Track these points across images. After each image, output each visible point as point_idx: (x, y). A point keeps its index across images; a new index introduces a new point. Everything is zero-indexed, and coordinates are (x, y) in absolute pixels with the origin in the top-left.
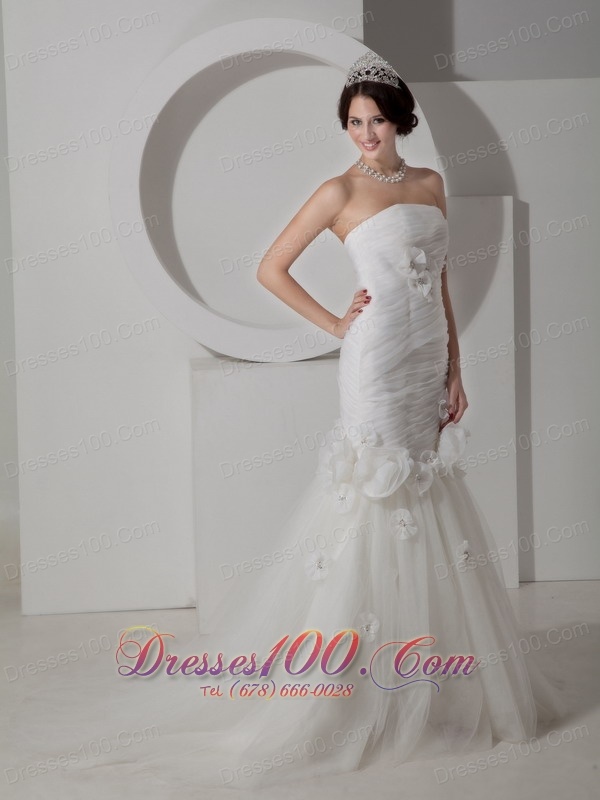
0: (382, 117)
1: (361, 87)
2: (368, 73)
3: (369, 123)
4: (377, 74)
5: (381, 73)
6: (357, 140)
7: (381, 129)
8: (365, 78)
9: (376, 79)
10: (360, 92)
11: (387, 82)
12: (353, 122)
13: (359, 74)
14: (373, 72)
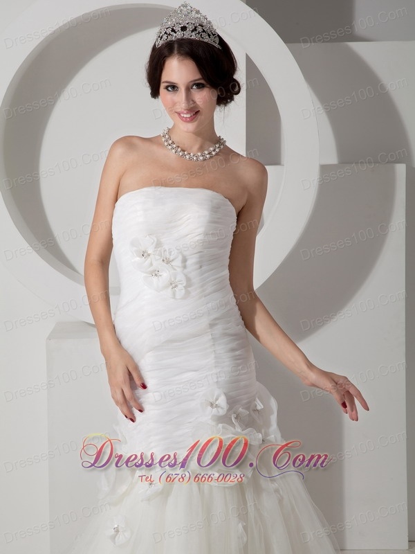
0: (202, 81)
1: (176, 46)
2: (184, 29)
3: (188, 89)
4: (195, 29)
5: (200, 29)
7: (203, 97)
8: (179, 35)
9: (194, 36)
10: (176, 52)
11: (206, 39)
12: (167, 88)
13: (173, 30)
14: (190, 27)
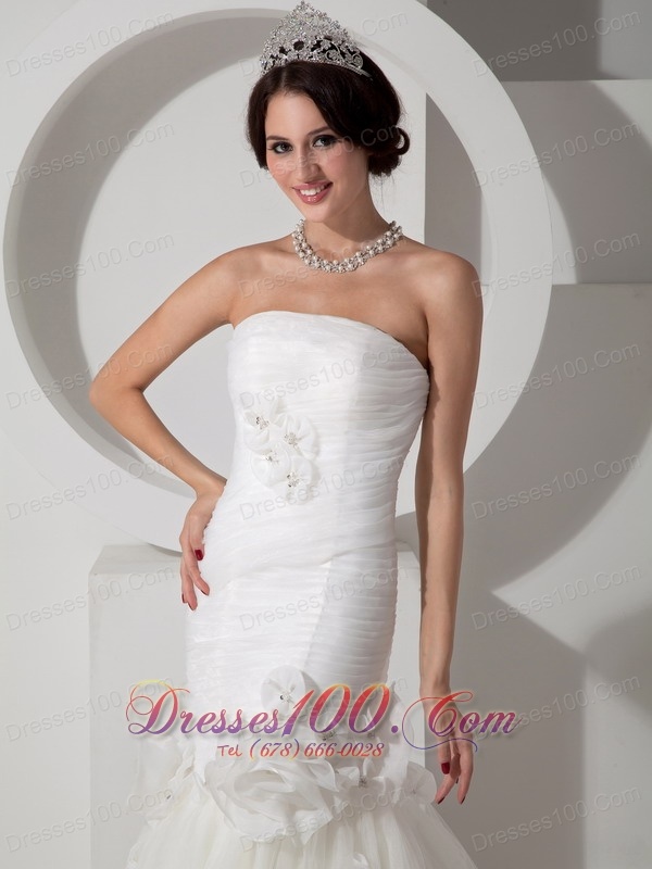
0: (330, 132)
1: (284, 74)
2: (299, 45)
3: (306, 146)
4: (318, 45)
5: (326, 45)
6: (285, 183)
7: (331, 158)
8: (292, 56)
9: (316, 57)
10: (283, 84)
11: (340, 62)
12: (274, 148)
13: (282, 51)
14: (310, 43)
